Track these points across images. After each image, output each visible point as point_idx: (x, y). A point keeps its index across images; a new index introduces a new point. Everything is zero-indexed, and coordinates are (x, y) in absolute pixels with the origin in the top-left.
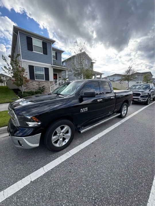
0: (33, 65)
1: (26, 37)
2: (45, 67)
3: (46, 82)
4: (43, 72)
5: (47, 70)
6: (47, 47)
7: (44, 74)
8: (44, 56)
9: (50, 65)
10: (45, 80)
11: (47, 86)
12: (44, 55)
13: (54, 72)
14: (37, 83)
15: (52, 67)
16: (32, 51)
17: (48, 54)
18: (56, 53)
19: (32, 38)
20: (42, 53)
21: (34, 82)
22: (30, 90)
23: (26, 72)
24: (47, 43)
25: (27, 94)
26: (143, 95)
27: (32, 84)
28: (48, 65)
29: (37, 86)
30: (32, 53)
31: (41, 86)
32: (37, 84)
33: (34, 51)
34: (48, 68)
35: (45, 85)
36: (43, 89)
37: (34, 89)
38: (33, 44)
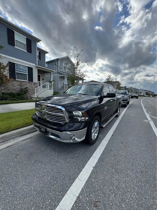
0: (14, 62)
1: (6, 29)
2: (28, 66)
3: (29, 83)
5: (30, 70)
6: (32, 45)
7: (27, 74)
9: (35, 65)
10: (28, 81)
11: (30, 88)
12: (28, 53)
13: (38, 73)
14: (19, 83)
15: (37, 67)
16: (13, 47)
17: (32, 52)
18: (40, 53)
19: (14, 32)
20: (26, 51)
21: (15, 82)
22: (9, 92)
24: (31, 41)
25: (8, 96)
26: (124, 99)
27: (12, 84)
28: (32, 65)
29: (19, 87)
31: (23, 88)
32: (19, 85)
33: (16, 47)
34: (32, 68)
35: (28, 86)
36: (26, 90)
37: (14, 91)
38: (15, 39)
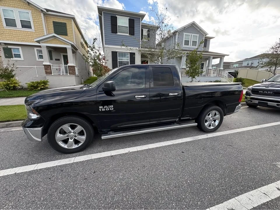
0: (117, 51)
1: (110, 17)
2: (130, 52)
4: (128, 59)
5: (132, 55)
6: (135, 25)
7: (129, 61)
8: (130, 37)
9: (137, 48)
15: (140, 51)
16: (116, 34)
17: (135, 34)
18: (148, 31)
19: (116, 17)
20: (128, 35)
23: (107, 59)
24: (134, 20)
28: (135, 50)
30: (116, 36)
33: (118, 34)
34: (135, 53)
38: (118, 25)
